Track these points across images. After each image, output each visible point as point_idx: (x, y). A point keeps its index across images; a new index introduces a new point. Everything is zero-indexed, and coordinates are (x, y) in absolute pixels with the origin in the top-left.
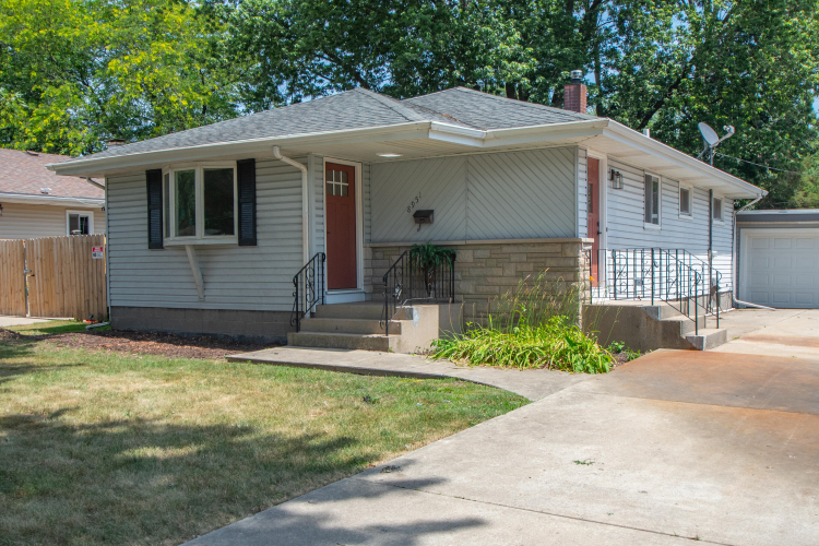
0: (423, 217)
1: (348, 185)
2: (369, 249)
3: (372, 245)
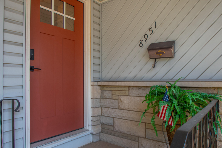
1: (74, 19)
2: (98, 88)
3: (100, 83)
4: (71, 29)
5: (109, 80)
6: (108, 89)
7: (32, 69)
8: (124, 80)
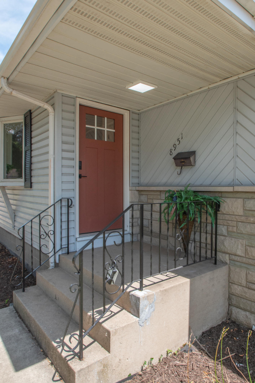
0: (184, 159)
1: (114, 131)
2: (136, 192)
3: (138, 188)
4: (112, 140)
5: (147, 185)
6: (145, 193)
7: (80, 176)
8: (158, 186)
